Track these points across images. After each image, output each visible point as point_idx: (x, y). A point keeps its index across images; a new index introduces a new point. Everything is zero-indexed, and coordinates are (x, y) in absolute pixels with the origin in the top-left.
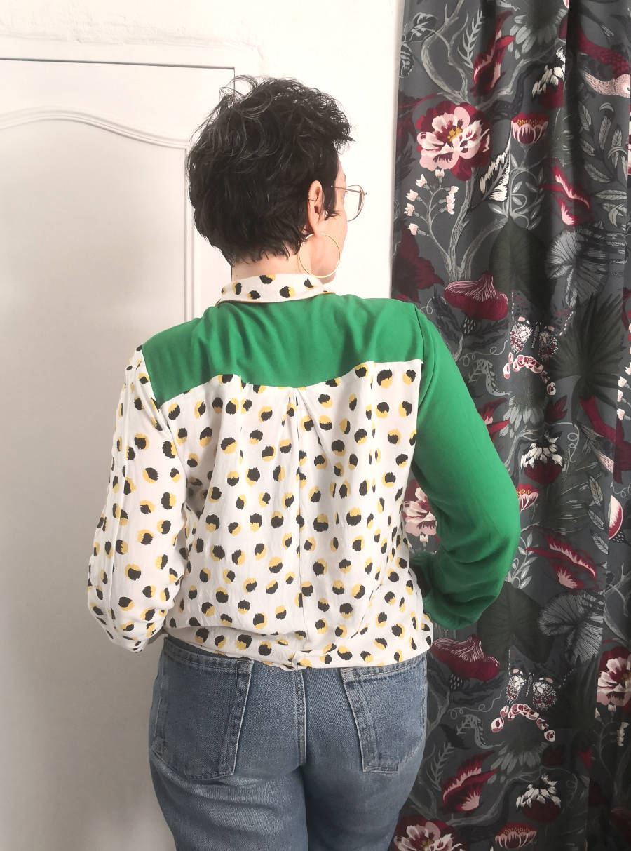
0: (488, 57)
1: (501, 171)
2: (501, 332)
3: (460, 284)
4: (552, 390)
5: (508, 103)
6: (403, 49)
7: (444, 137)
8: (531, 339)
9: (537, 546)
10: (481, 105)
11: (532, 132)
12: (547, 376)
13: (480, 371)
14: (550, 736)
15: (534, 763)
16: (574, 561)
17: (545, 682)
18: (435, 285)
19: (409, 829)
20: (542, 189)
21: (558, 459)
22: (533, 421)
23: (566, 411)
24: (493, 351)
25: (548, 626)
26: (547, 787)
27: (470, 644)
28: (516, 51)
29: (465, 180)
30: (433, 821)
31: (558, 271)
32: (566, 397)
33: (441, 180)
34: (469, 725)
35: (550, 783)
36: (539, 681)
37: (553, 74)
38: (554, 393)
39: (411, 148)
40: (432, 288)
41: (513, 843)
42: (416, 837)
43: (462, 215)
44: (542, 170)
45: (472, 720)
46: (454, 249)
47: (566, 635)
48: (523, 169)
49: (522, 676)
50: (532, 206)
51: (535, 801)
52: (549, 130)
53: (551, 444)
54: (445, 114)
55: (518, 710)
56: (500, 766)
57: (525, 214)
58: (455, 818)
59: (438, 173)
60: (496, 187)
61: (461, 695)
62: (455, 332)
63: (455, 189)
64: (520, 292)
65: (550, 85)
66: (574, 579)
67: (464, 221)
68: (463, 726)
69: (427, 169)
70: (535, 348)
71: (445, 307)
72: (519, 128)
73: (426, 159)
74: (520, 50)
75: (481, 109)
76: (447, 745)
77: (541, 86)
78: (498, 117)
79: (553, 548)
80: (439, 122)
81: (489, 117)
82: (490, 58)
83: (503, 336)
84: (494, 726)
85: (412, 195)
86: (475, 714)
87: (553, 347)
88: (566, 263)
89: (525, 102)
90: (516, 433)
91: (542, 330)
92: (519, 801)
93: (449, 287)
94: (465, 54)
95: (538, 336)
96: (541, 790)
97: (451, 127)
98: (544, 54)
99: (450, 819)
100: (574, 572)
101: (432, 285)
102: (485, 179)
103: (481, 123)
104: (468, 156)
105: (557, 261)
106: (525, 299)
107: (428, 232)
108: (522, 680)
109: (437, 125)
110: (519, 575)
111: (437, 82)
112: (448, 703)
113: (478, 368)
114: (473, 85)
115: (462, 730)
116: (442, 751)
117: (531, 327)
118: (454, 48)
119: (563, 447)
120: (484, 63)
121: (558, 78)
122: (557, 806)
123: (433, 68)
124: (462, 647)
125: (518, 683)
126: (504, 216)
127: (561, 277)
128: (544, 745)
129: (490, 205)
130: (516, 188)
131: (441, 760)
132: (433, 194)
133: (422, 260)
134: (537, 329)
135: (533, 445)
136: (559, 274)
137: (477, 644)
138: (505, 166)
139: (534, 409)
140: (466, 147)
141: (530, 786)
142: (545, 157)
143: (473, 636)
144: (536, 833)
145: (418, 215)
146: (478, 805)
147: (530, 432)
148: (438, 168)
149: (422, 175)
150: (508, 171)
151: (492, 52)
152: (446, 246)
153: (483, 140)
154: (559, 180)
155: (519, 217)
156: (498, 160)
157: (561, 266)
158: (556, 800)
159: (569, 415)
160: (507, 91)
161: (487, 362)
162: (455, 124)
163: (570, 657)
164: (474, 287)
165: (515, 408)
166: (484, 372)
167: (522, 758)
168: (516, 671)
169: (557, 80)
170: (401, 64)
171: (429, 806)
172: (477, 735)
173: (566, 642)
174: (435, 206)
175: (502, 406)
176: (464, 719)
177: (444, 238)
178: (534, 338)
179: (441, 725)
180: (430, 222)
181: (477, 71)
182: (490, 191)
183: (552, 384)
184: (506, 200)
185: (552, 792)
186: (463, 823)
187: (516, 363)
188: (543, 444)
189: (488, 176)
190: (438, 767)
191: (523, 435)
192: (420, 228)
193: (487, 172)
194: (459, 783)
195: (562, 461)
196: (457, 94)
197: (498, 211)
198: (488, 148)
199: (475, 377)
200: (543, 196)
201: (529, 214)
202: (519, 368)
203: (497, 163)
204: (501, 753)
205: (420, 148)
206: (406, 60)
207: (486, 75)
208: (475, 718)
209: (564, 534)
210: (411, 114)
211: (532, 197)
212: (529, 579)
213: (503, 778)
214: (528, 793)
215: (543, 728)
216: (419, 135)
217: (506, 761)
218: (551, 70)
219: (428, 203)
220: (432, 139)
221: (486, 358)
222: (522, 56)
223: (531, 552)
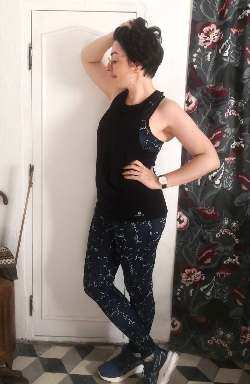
0: (223, 7)
1: (227, 46)
2: (225, 102)
3: (210, 85)
4: (242, 122)
5: (230, 22)
6: (194, 4)
7: (207, 34)
8: (235, 104)
9: (235, 176)
10: (220, 24)
11: (238, 32)
12: (240, 117)
13: (217, 115)
14: (237, 241)
15: (231, 250)
16: (247, 181)
17: (235, 222)
18: (202, 86)
19: (186, 270)
20: (241, 52)
21: (243, 146)
22: (235, 133)
23: (246, 129)
24: (222, 108)
25: (237, 203)
26: (235, 258)
27: (210, 209)
28: (234, 4)
29: (214, 49)
30: (195, 267)
31: (245, 81)
32: (246, 124)
33: (206, 50)
34: (208, 236)
35: (236, 257)
36: (233, 222)
37: (246, 12)
38: (242, 123)
39: (196, 39)
40: (201, 87)
41: (222, 276)
42: (189, 273)
43: (212, 62)
44: (241, 46)
45: (209, 234)
46: (209, 73)
47: (243, 206)
48: (235, 45)
49: (228, 220)
50: (236, 58)
51: (230, 263)
52: (244, 32)
53: (241, 140)
54: (208, 26)
55: (226, 231)
56: (218, 249)
57: (235, 61)
58: (202, 266)
59: (205, 47)
60: (225, 51)
61: (206, 226)
62: (209, 102)
63: (210, 53)
64: (232, 88)
65: (245, 16)
66: (247, 187)
67: (213, 64)
68: (206, 236)
69: (201, 46)
70: (236, 108)
71: (206, 94)
72: (234, 31)
73: (201, 42)
74: (235, 4)
75: (221, 24)
76: (200, 242)
77: (242, 16)
78: (226, 27)
79: (240, 176)
80: (206, 29)
81: (223, 27)
82: (224, 7)
83: (225, 103)
84: (217, 236)
85: (195, 55)
86: (211, 232)
87: (243, 107)
88: (248, 78)
89: (236, 21)
90: (230, 137)
91: (239, 101)
92: (225, 262)
93: (207, 86)
94: (216, 6)
95: (238, 103)
96: (233, 259)
97: (210, 31)
98: (243, 5)
99: (200, 266)
100: (247, 185)
101: (201, 86)
102: (221, 49)
103: (220, 30)
104: (215, 41)
105: (245, 77)
106: (234, 91)
107: (200, 68)
108: (228, 221)
109: (205, 30)
110: (228, 186)
111: (206, 16)
112: (201, 228)
113: (216, 114)
114: (218, 16)
115: (206, 237)
116: (199, 245)
117: (235, 100)
118: (212, 4)
119: (245, 142)
120: (222, 9)
121: (248, 13)
122: (238, 265)
123: (204, 11)
124: (207, 209)
125: (226, 222)
126: (227, 62)
127: (246, 83)
128: (234, 244)
129: (222, 58)
130: (232, 52)
131: (198, 247)
132: (203, 55)
133: (198, 77)
134: (237, 101)
135: (235, 141)
136: (246, 82)
137: (212, 208)
138: (228, 44)
139: (235, 129)
140: (215, 38)
141: (229, 257)
142: (243, 41)
143: (211, 206)
144: (230, 273)
145: (197, 62)
146: (210, 262)
147: (233, 137)
148: (205, 45)
149: (199, 48)
150: (229, 46)
151: (225, 5)
152: (206, 72)
153: (221, 36)
154: (247, 49)
155: (233, 62)
156: (226, 42)
157: (246, 79)
158: (238, 263)
159: (247, 131)
160: (230, 18)
161: (219, 112)
162: (211, 30)
163: (245, 214)
164: (216, 86)
165: (229, 128)
166: (219, 115)
167: (227, 248)
168: (226, 218)
169: (248, 14)
170: (193, 10)
171: (193, 262)
172: (211, 238)
173: (243, 209)
174: (203, 58)
175: (224, 127)
176: (207, 234)
177: (206, 70)
178: (236, 104)
179: (199, 236)
180: (202, 64)
181: (219, 12)
182: (223, 53)
183: (242, 120)
184: (228, 56)
185: (237, 260)
186: (205, 268)
187: (230, 113)
188: (238, 141)
189: (222, 48)
190: (197, 250)
191: (231, 138)
192: (198, 66)
193: (222, 46)
194: (204, 255)
195: (244, 146)
196: (213, 20)
197: (225, 60)
198: (222, 38)
199: (215, 117)
200: (241, 55)
201: (236, 61)
202: (231, 115)
203: (225, 43)
204: (219, 245)
205: (199, 39)
206: (195, 8)
207: (222, 13)
208: (211, 233)
209: (244, 171)
210: (196, 27)
211: (237, 55)
212: (232, 187)
213: (219, 254)
214: (228, 260)
215: (234, 238)
216: (199, 34)
217: (221, 248)
218: (246, 11)
219: (201, 57)
220: (203, 35)
221: (219, 111)
222: (236, 6)
223: (233, 178)
